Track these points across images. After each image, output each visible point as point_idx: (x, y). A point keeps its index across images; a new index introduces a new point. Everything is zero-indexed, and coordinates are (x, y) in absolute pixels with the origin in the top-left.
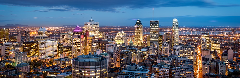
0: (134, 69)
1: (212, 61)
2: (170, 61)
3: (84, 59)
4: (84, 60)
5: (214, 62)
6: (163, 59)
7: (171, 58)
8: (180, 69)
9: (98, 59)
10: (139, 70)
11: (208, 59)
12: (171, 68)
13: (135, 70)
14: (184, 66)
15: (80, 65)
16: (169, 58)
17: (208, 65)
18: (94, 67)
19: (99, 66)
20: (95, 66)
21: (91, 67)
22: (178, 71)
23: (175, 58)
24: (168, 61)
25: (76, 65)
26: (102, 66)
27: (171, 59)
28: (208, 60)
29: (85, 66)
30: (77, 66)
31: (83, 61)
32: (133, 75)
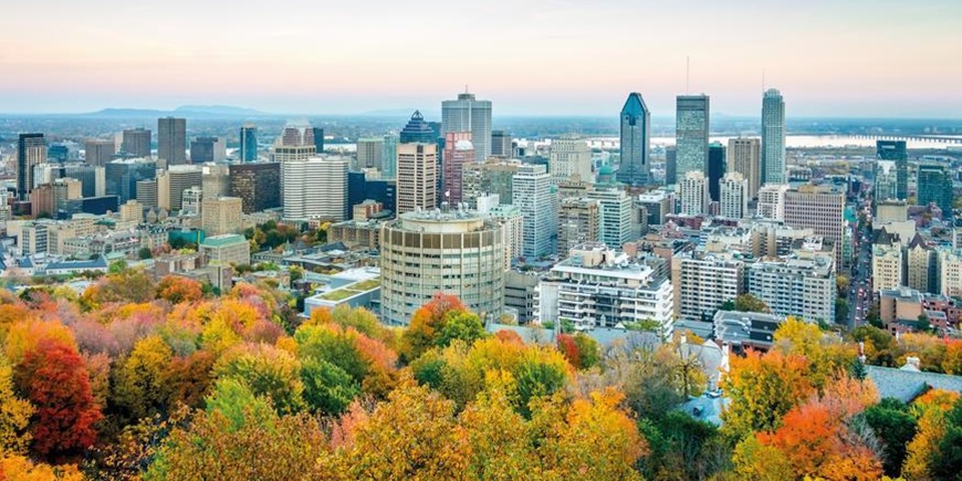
0: (596, 263)
1: (912, 245)
2: (746, 238)
3: (421, 225)
4: (423, 229)
5: (924, 247)
6: (717, 233)
7: (747, 230)
8: (781, 269)
9: (472, 227)
10: (615, 267)
11: (898, 235)
12: (748, 265)
13: (599, 267)
14: (795, 258)
15: (408, 245)
16: (741, 229)
17: (896, 259)
18: (456, 251)
19: (475, 250)
20: (460, 247)
21: (447, 251)
22: (771, 275)
23: (766, 229)
24: (737, 240)
25: (394, 242)
26: (483, 249)
27: (749, 234)
28: (897, 239)
29: (424, 247)
30: (396, 247)
31: (420, 230)
32: (591, 284)
